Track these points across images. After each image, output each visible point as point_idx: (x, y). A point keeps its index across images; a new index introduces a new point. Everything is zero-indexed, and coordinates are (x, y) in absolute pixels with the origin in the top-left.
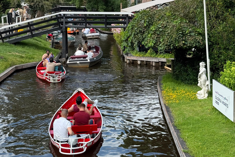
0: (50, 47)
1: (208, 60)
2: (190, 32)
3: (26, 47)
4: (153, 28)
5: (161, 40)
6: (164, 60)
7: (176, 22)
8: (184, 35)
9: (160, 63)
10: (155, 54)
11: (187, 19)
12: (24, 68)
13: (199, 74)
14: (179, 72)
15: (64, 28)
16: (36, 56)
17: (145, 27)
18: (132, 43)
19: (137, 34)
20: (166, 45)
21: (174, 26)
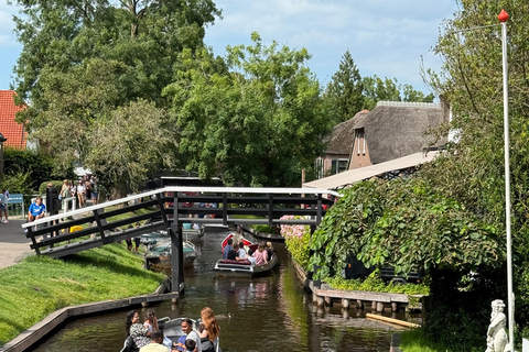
0: (142, 267)
1: (511, 296)
2: (470, 232)
3: (90, 268)
4: (383, 222)
5: (402, 250)
6: (403, 298)
7: (437, 210)
8: (455, 238)
9: (393, 305)
10: (382, 285)
11: (463, 201)
12: (86, 312)
13: (491, 326)
14: (440, 323)
15: (176, 223)
16: (112, 287)
17: (365, 221)
18: (334, 257)
19: (346, 236)
20: (414, 262)
21: (432, 218)
